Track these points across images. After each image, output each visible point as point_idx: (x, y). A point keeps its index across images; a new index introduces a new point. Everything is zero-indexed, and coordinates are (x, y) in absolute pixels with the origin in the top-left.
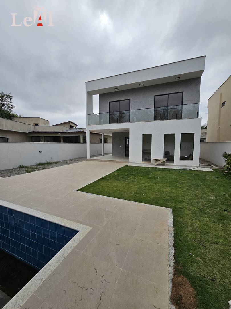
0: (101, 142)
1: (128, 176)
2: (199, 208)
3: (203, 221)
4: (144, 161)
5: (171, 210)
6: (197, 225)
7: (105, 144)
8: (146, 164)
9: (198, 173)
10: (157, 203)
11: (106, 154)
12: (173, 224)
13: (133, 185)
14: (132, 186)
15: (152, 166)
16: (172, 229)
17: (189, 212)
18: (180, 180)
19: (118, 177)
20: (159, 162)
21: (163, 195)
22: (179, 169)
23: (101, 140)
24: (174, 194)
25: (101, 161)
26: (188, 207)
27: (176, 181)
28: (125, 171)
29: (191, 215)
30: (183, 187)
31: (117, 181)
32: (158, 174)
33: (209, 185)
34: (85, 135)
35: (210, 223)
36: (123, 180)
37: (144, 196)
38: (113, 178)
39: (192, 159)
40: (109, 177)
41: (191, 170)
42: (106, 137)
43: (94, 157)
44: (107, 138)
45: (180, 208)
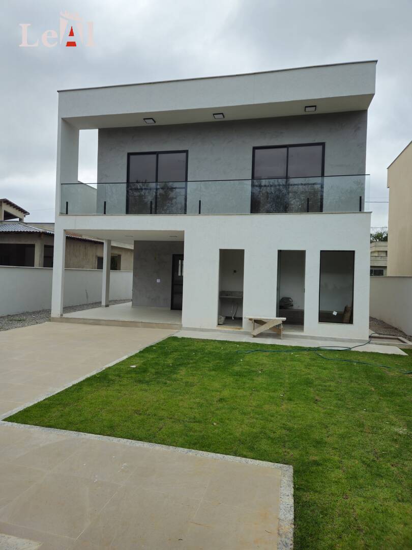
0: (100, 266)
1: (174, 368)
2: (365, 459)
3: (373, 497)
4: (224, 324)
5: (289, 470)
6: (358, 511)
7: (114, 274)
8: (228, 334)
9: (365, 359)
10: (252, 449)
11: (116, 302)
12: (292, 513)
13: (187, 396)
14: (182, 400)
15: (245, 339)
16: (288, 528)
17: (337, 474)
18: (319, 378)
19: (145, 371)
20: (263, 329)
21: (270, 425)
22: (318, 349)
23: (100, 260)
24: (300, 422)
25: (96, 322)
26: (336, 458)
27: (309, 383)
28: (166, 354)
29: (343, 481)
30: (326, 399)
31: (140, 386)
32: (261, 362)
33: (392, 393)
34: (49, 244)
35: (391, 503)
36: (158, 383)
37: (216, 431)
38: (129, 376)
39: (350, 321)
40: (117, 373)
41: (348, 351)
42: (116, 252)
43: (75, 310)
44: (120, 256)
45: (316, 463)
